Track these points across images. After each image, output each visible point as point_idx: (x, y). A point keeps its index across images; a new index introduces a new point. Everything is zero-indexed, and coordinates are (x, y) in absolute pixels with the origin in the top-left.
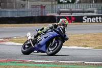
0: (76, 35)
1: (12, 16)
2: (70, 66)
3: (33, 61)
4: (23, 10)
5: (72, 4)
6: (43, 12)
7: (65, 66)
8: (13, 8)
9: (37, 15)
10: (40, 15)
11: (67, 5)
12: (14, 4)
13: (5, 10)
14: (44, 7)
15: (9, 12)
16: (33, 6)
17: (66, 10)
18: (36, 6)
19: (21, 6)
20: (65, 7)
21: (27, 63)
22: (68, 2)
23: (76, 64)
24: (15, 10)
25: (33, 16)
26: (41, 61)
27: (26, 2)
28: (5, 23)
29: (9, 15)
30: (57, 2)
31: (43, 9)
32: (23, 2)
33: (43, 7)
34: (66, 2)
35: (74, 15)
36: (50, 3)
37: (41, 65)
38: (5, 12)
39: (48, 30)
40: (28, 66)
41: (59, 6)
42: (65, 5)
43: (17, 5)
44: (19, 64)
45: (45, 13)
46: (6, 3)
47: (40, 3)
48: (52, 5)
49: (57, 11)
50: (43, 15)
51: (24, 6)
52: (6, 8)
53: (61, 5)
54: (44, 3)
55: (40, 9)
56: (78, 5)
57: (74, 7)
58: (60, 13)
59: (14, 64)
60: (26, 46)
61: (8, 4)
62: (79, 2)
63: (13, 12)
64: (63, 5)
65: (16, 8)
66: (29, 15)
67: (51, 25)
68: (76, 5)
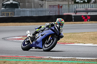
0: (92, 33)
1: (31, 15)
2: (86, 62)
3: (51, 57)
4: (41, 9)
5: (87, 4)
6: (61, 11)
7: (81, 62)
8: (31, 7)
9: (54, 14)
10: (57, 14)
11: (83, 5)
12: (33, 4)
13: (24, 9)
14: (62, 7)
15: (28, 12)
16: (50, 6)
17: (82, 9)
18: (54, 6)
19: (40, 6)
20: (81, 7)
21: (45, 59)
22: (84, 2)
23: (92, 60)
24: (33, 9)
25: (51, 15)
26: (59, 58)
27: (44, 2)
28: (24, 22)
29: (28, 14)
30: (73, 2)
31: (61, 9)
32: (41, 2)
33: (60, 7)
34: (82, 2)
35: (89, 14)
36: (66, 3)
37: (58, 61)
38: (24, 11)
39: (45, 28)
40: (46, 62)
41: (75, 6)
42: (81, 5)
43: (35, 5)
44: (37, 61)
45: (62, 12)
46: (25, 3)
47: (57, 3)
48: (69, 5)
49: (73, 11)
50: (61, 14)
51: (42, 6)
52: (25, 7)
53: (77, 5)
54: (61, 3)
55: (57, 8)
56: (94, 5)
57: (90, 7)
58: (76, 12)
59: (33, 60)
60: (26, 43)
61: (27, 4)
62: (95, 2)
63: (32, 11)
64: (79, 5)
65: (34, 7)
66: (47, 14)
67: (48, 24)
68: (92, 5)
